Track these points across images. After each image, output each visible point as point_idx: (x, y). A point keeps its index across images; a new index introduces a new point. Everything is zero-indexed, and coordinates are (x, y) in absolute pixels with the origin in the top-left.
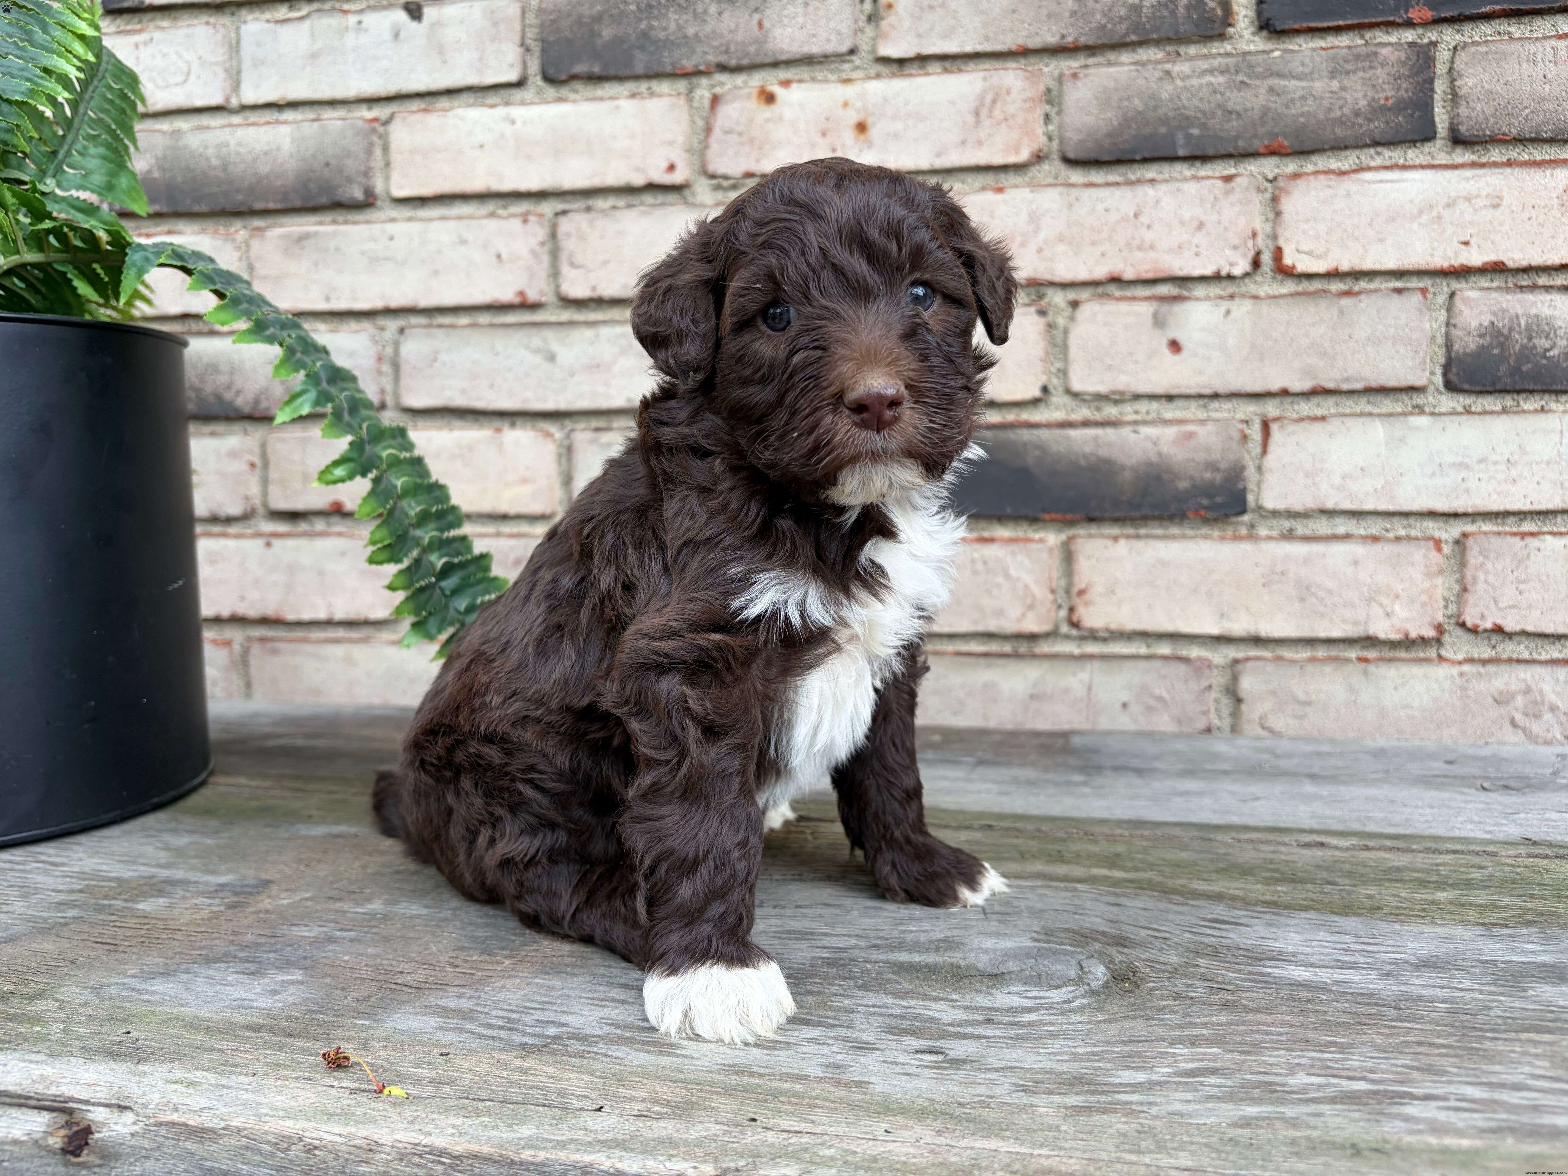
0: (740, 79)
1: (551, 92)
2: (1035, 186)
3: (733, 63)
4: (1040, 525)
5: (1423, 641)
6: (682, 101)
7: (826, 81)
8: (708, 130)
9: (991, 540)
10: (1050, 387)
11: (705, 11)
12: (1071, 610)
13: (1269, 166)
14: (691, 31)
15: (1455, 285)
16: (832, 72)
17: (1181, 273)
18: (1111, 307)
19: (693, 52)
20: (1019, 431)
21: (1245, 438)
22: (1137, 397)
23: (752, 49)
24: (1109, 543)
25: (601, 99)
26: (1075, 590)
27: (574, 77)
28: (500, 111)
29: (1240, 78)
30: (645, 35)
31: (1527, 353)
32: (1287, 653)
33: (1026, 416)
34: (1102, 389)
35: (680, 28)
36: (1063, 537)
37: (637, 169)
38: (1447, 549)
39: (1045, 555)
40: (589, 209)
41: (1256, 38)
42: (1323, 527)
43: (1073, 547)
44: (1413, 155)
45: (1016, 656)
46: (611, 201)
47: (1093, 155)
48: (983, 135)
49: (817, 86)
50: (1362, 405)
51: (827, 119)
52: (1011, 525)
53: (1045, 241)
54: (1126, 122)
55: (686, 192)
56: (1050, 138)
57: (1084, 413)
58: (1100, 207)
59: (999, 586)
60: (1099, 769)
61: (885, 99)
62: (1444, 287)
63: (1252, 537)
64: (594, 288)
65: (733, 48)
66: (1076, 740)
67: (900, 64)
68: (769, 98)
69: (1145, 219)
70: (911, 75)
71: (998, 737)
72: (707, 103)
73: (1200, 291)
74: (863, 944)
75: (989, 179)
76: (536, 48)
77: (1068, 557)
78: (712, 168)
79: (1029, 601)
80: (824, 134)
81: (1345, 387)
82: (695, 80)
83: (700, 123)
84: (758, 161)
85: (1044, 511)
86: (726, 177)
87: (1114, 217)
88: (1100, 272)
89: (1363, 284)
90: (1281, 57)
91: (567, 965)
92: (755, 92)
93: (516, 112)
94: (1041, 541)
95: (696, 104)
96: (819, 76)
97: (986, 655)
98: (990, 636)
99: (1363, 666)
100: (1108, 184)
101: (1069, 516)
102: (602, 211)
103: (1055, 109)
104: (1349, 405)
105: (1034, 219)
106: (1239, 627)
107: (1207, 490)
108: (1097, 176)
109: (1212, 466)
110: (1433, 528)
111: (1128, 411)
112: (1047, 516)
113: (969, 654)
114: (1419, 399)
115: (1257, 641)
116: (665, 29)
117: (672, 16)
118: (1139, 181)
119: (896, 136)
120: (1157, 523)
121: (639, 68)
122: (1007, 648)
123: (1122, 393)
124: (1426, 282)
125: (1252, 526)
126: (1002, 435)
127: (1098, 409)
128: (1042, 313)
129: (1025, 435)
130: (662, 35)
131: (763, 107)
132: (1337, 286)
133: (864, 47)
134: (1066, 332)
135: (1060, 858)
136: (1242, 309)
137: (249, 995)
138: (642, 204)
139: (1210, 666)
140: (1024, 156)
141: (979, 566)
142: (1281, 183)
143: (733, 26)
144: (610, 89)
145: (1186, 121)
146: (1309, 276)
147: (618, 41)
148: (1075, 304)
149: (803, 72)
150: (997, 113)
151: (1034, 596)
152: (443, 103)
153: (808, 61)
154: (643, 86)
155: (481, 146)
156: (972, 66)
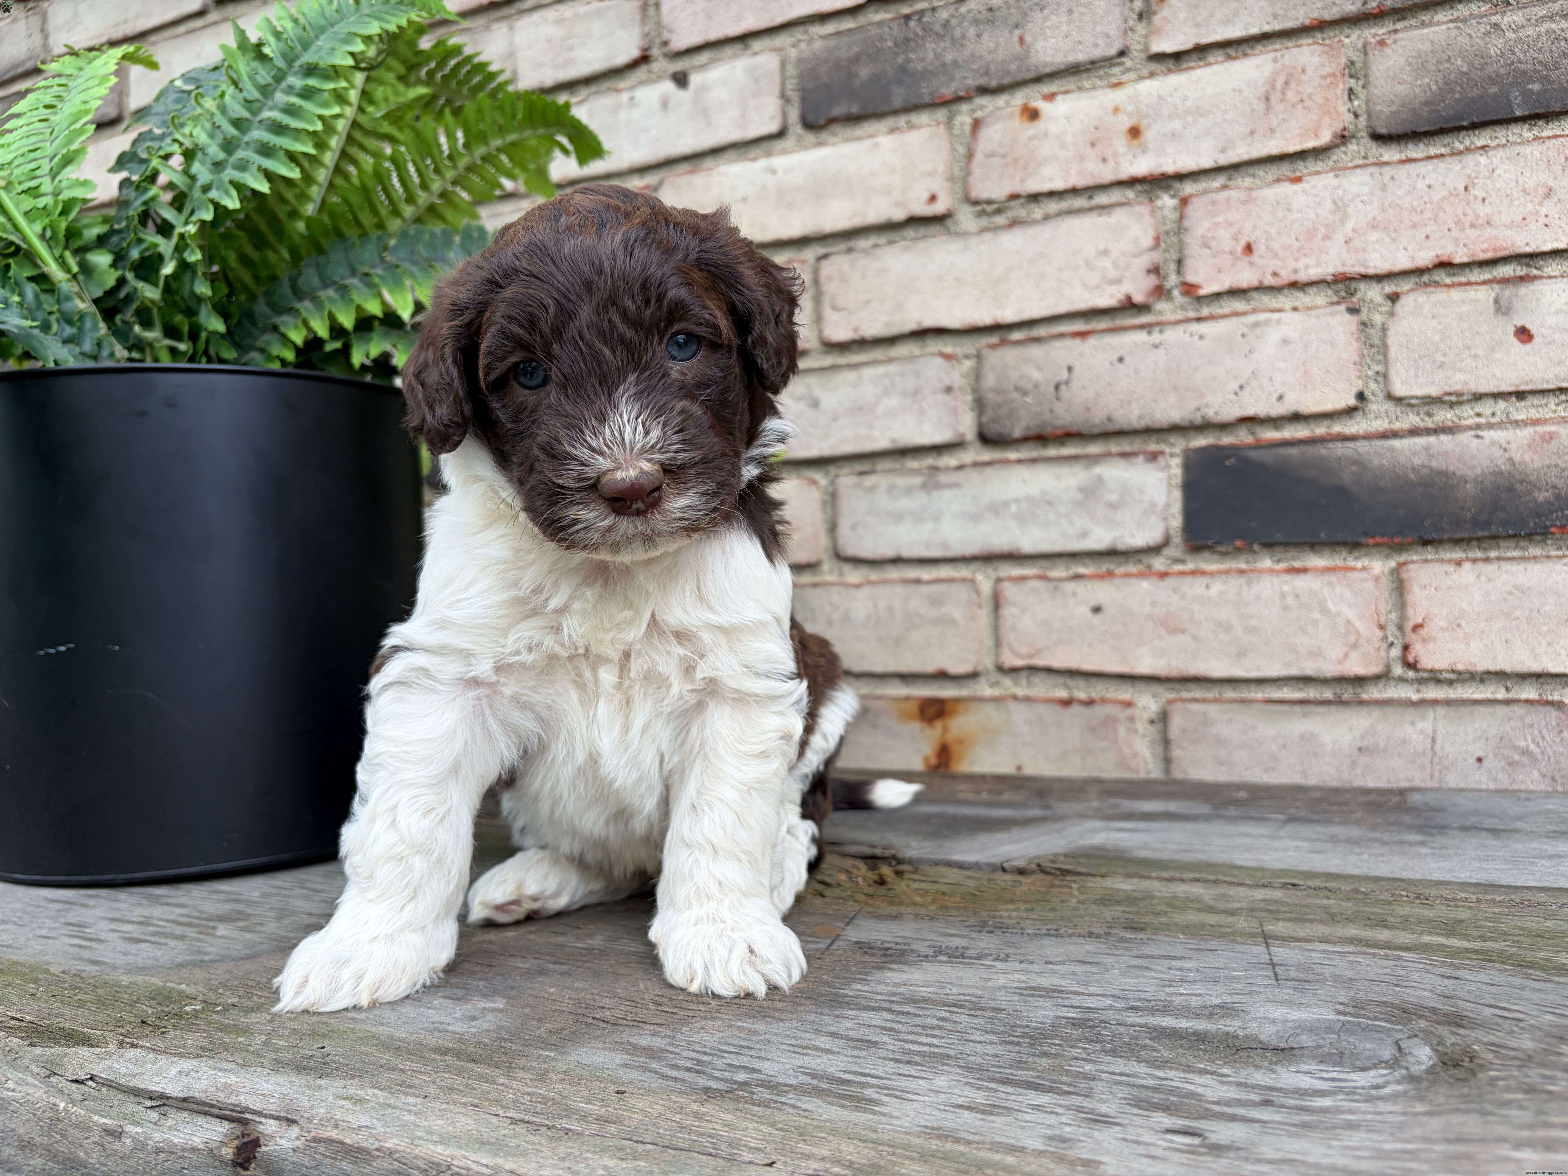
0: (1001, 100)
1: (810, 138)
2: (1338, 170)
3: (994, 83)
4: (1363, 550)
6: (942, 130)
7: (1094, 88)
8: (970, 155)
9: (1303, 571)
10: (1367, 393)
11: (964, 36)
12: (1406, 648)
14: (949, 58)
16: (1100, 78)
17: (1528, 250)
18: (1440, 295)
19: (952, 79)
20: (1331, 445)
22: (1478, 397)
23: (1013, 67)
24: (1451, 568)
25: (860, 138)
26: (1410, 625)
27: (832, 121)
28: (762, 163)
30: (903, 69)
33: (1337, 428)
34: (1434, 391)
35: (937, 56)
36: (1393, 564)
37: (898, 204)
39: (1369, 585)
40: (850, 250)
43: (1404, 576)
45: (1339, 702)
46: (872, 240)
47: (1408, 128)
48: (1275, 122)
49: (1084, 95)
51: (1096, 128)
52: (1327, 552)
53: (1354, 230)
54: (1448, 86)
55: (949, 222)
56: (1356, 116)
57: (1412, 419)
58: (1421, 185)
59: (1315, 622)
60: (1443, 829)
61: (1160, 98)
64: (856, 330)
65: (993, 68)
66: (1415, 798)
67: (1176, 59)
68: (1033, 115)
69: (1478, 192)
70: (1189, 68)
71: (1317, 794)
72: (967, 129)
73: (1552, 268)
74: (1119, 1005)
75: (1284, 169)
76: (795, 97)
77: (1399, 586)
78: (975, 194)
79: (1352, 639)
80: (1093, 145)
82: (954, 107)
83: (962, 150)
84: (1022, 181)
85: (1366, 534)
86: (989, 202)
87: (1437, 196)
88: (1425, 258)
91: (775, 1010)
92: (1017, 111)
93: (778, 162)
94: (1364, 569)
95: (956, 131)
96: (1087, 84)
97: (1302, 702)
98: (1306, 680)
100: (1430, 158)
101: (1397, 540)
102: (864, 251)
103: (1361, 83)
105: (1340, 208)
108: (1415, 151)
111: (1467, 414)
112: (1371, 541)
113: (1282, 702)
116: (923, 60)
117: (930, 45)
118: (1468, 150)
119: (1174, 136)
120: (1511, 543)
121: (897, 102)
122: (1328, 694)
123: (1459, 394)
126: (1310, 450)
127: (1429, 414)
128: (1353, 311)
129: (1339, 449)
130: (920, 67)
131: (1027, 124)
133: (1136, 47)
134: (1384, 329)
135: (1383, 923)
137: (448, 1020)
138: (904, 239)
140: (1324, 138)
141: (1290, 601)
143: (992, 45)
144: (869, 127)
145: (1523, 77)
147: (875, 78)
148: (1394, 298)
149: (1070, 83)
150: (1290, 95)
151: (1358, 633)
152: (708, 162)
153: (1074, 70)
154: (902, 120)
155: (744, 200)
156: (1259, 48)
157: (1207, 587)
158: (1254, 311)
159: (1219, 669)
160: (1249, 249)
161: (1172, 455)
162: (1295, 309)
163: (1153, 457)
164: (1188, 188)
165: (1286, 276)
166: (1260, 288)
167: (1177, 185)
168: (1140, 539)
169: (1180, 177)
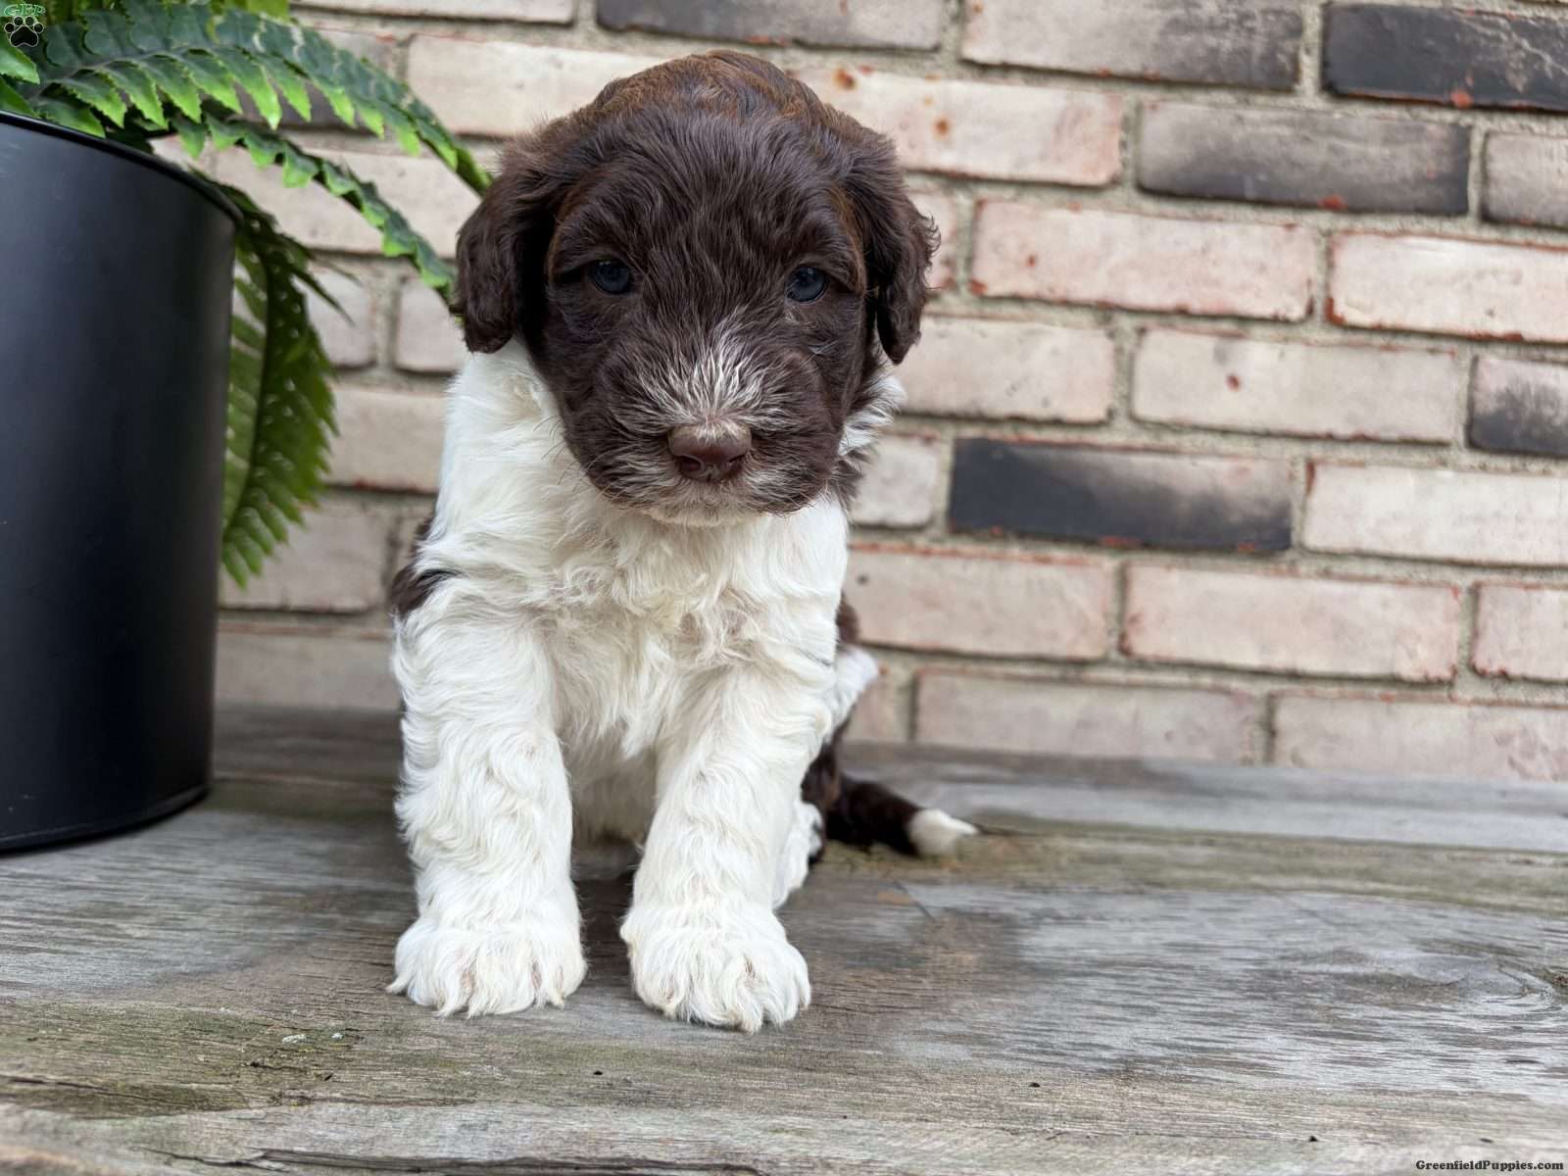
0: (815, 59)
1: (603, 39)
2: (1110, 208)
3: (812, 40)
4: (1095, 548)
5: (1440, 683)
7: (906, 74)
9: (1046, 561)
10: (1115, 411)
12: (1123, 637)
13: (1324, 220)
15: (1479, 350)
16: (913, 66)
17: (1242, 312)
18: (1175, 337)
19: (768, 22)
20: (1081, 452)
21: (1292, 477)
22: (1196, 428)
23: (833, 29)
24: (1163, 571)
25: (662, 56)
26: (1128, 617)
27: (634, 28)
28: (544, 52)
29: (1305, 132)
31: (1537, 420)
32: (1320, 689)
33: (1089, 438)
34: (1163, 417)
36: (1119, 562)
38: (1463, 596)
39: (1100, 580)
41: (1317, 99)
42: (1356, 567)
43: (1128, 574)
44: (1448, 226)
45: (1064, 681)
47: (1166, 187)
48: (1062, 152)
49: (897, 77)
50: (1395, 454)
51: (908, 112)
52: (1067, 547)
53: (1116, 266)
54: (1199, 159)
56: (1126, 165)
57: (1144, 439)
58: (1170, 239)
59: (1054, 609)
61: (968, 102)
62: (1467, 352)
63: (1292, 572)
65: (812, 24)
67: (983, 69)
68: (849, 82)
69: (1212, 256)
70: (992, 82)
73: (1258, 331)
75: (1064, 196)
77: (1123, 582)
79: (1083, 625)
80: (903, 128)
81: (1384, 435)
82: (766, 52)
85: (1099, 535)
87: (1182, 250)
88: (1169, 301)
89: (1400, 341)
90: (1340, 120)
92: (833, 74)
93: (564, 55)
94: (1098, 566)
96: (899, 68)
97: (1034, 679)
98: (1039, 660)
99: (1384, 705)
100: (1177, 217)
101: (1125, 542)
103: (1132, 138)
104: (1384, 453)
105: (1108, 242)
106: (1280, 660)
107: (1256, 525)
108: (1169, 207)
109: (1263, 502)
110: (1451, 575)
111: (1186, 441)
112: (1103, 540)
113: (1018, 678)
114: (1443, 453)
115: (1294, 676)
118: (1208, 219)
119: (977, 140)
120: (1207, 554)
121: (709, 29)
122: (1055, 672)
123: (1182, 423)
124: (1454, 345)
125: (1293, 562)
126: (1066, 454)
127: (1157, 437)
128: (1111, 335)
129: (1089, 457)
131: (841, 90)
132: (1379, 340)
133: (948, 47)
134: (1132, 358)
136: (1296, 352)
139: (1250, 699)
140: (1101, 177)
141: (1035, 587)
142: (1336, 236)
144: (671, 46)
145: (1253, 166)
146: (1355, 328)
148: (1142, 332)
149: (885, 61)
150: (1077, 132)
151: (1088, 621)
153: (889, 51)
155: (520, 87)
156: (1053, 82)
157: (965, 568)
158: (1031, 319)
159: (967, 643)
160: (1032, 261)
161: (942, 441)
162: (1065, 325)
163: (928, 440)
164: (984, 192)
165: (1060, 293)
166: (1039, 300)
167: (972, 186)
168: (907, 515)
169: (978, 180)
